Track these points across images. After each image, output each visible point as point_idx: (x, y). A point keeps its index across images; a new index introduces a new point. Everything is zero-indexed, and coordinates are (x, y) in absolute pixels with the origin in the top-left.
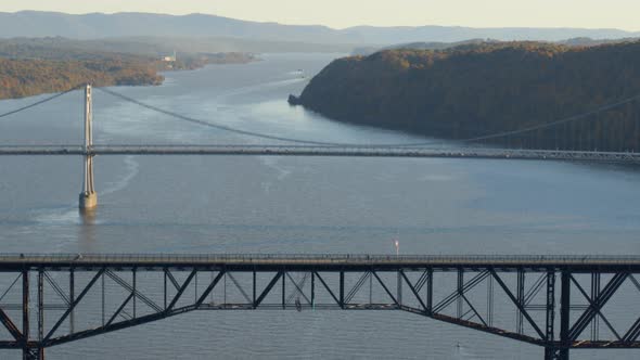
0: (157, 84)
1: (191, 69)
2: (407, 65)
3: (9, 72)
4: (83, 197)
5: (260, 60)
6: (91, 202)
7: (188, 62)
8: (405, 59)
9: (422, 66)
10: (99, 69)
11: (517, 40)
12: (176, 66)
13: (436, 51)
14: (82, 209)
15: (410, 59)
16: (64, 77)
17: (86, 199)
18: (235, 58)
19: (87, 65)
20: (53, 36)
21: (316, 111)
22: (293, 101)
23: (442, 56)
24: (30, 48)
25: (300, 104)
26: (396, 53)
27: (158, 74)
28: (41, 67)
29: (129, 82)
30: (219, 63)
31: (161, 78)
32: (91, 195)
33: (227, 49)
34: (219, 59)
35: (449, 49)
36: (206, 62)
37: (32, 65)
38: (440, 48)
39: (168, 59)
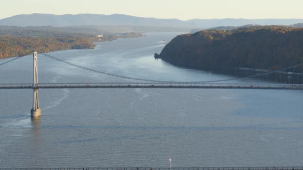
0: (92, 48)
1: (111, 41)
2: (212, 38)
3: (18, 43)
4: (33, 111)
5: (145, 36)
6: (37, 113)
7: (109, 37)
8: (211, 35)
9: (219, 38)
10: (64, 42)
11: (268, 25)
12: (103, 39)
13: (227, 31)
14: (32, 117)
15: (214, 35)
16: (46, 46)
17: (35, 112)
18: (133, 35)
19: (58, 39)
20: (46, 25)
21: (167, 62)
22: (157, 56)
23: (230, 34)
24: (33, 31)
25: (159, 58)
26: (207, 32)
27: (94, 43)
28: (35, 41)
29: (78, 47)
30: (125, 37)
31: (94, 45)
32: (37, 110)
33: (129, 31)
34: (125, 35)
35: (234, 30)
36: (118, 37)
37: (31, 40)
38: (228, 29)
39: (99, 36)
